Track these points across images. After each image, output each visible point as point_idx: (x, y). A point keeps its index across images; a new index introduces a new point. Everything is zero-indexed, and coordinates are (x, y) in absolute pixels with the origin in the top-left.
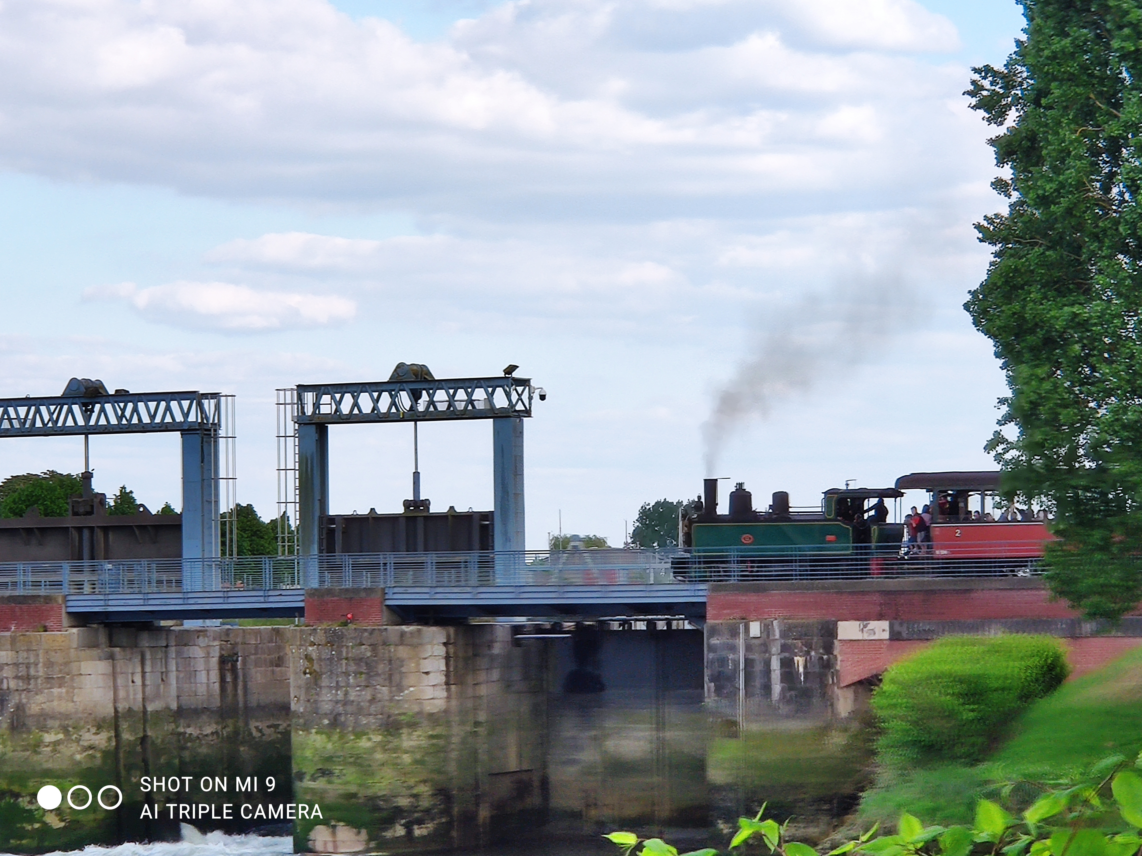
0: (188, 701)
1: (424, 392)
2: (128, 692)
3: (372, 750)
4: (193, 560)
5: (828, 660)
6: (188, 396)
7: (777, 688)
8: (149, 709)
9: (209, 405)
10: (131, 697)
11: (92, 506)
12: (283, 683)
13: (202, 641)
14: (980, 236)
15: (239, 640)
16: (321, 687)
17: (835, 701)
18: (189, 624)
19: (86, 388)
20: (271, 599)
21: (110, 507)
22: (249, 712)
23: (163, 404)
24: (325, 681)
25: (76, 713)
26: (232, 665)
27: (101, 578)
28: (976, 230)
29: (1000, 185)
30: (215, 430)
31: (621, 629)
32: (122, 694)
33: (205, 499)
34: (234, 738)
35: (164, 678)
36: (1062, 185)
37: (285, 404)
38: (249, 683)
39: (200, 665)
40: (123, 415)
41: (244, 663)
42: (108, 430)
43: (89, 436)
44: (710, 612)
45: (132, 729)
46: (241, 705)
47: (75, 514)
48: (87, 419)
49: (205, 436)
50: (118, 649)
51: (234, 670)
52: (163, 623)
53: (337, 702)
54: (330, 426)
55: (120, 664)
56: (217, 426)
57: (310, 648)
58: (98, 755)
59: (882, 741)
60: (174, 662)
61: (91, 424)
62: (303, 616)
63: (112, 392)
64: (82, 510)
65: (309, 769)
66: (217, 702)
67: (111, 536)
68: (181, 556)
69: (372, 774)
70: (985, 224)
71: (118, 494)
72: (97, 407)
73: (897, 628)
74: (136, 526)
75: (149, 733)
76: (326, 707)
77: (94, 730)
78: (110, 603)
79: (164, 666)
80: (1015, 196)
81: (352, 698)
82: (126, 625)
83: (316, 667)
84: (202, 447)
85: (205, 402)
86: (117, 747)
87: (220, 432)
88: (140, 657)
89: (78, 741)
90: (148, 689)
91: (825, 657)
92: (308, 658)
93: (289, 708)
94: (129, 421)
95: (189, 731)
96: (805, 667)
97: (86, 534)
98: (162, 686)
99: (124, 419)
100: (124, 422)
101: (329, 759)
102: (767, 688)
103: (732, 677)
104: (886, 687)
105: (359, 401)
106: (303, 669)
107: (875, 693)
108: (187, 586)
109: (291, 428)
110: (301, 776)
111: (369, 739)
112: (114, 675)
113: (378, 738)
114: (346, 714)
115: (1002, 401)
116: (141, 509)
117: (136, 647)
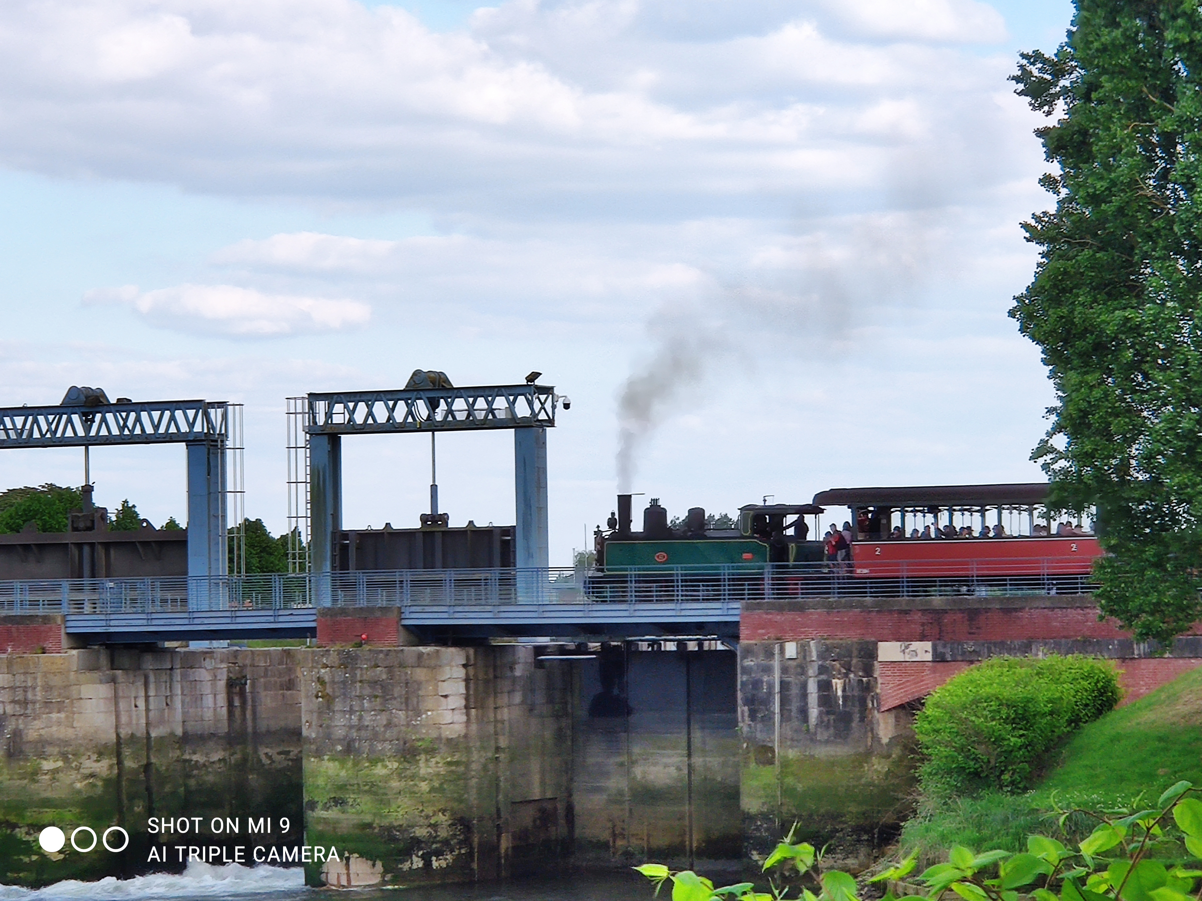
0: (192, 727)
1: (442, 401)
2: (130, 717)
3: (387, 778)
4: (199, 579)
5: (868, 683)
6: (193, 405)
7: (814, 712)
8: (153, 734)
9: (216, 415)
10: (134, 722)
11: (93, 521)
12: (294, 707)
13: (208, 664)
14: (1027, 235)
15: (248, 662)
16: (334, 712)
17: (875, 726)
18: (195, 646)
19: (87, 397)
20: (281, 619)
21: (111, 522)
22: (258, 738)
23: (167, 414)
24: (338, 705)
25: (76, 739)
26: (240, 689)
27: (103, 596)
28: (1022, 229)
29: (1048, 182)
30: (222, 441)
31: (650, 649)
32: (124, 719)
33: (212, 513)
34: (242, 766)
35: (169, 703)
36: (1113, 183)
37: (295, 413)
38: (259, 708)
39: (207, 689)
40: (125, 426)
41: (253, 685)
42: (109, 441)
43: (90, 447)
44: (744, 632)
45: (135, 757)
46: (250, 730)
47: (75, 529)
48: (88, 429)
49: (211, 448)
50: (119, 672)
51: (242, 694)
52: (167, 644)
53: (351, 727)
54: (343, 437)
55: (122, 688)
56: (224, 436)
57: (323, 671)
58: (100, 783)
59: (926, 768)
60: (179, 686)
61: (91, 434)
62: (315, 637)
63: (113, 401)
64: (82, 525)
65: (321, 798)
66: (224, 728)
67: (112, 552)
68: (186, 573)
69: (388, 803)
70: (1033, 223)
71: (120, 508)
72: (98, 416)
73: (940, 649)
74: (139, 542)
75: (153, 760)
76: (340, 733)
77: (95, 757)
78: (112, 623)
79: (168, 689)
80: (1064, 192)
81: (366, 723)
82: (129, 647)
83: (329, 690)
84: (208, 458)
85: (212, 411)
86: (119, 775)
87: (227, 443)
88: (143, 680)
89: (78, 769)
90: (151, 714)
91: (865, 679)
92: (320, 680)
93: (301, 734)
94: (132, 431)
95: (195, 758)
96: (844, 690)
97: (86, 550)
98: (166, 711)
99: (126, 429)
100: (126, 432)
101: (342, 787)
102: (804, 712)
103: (767, 701)
104: (929, 711)
105: (374, 410)
106: (315, 692)
107: (917, 717)
108: (192, 605)
109: (302, 438)
110: (312, 805)
111: (386, 767)
112: (116, 698)
113: (396, 765)
114: (360, 740)
115: (1051, 411)
116: (145, 524)
117: (139, 669)
